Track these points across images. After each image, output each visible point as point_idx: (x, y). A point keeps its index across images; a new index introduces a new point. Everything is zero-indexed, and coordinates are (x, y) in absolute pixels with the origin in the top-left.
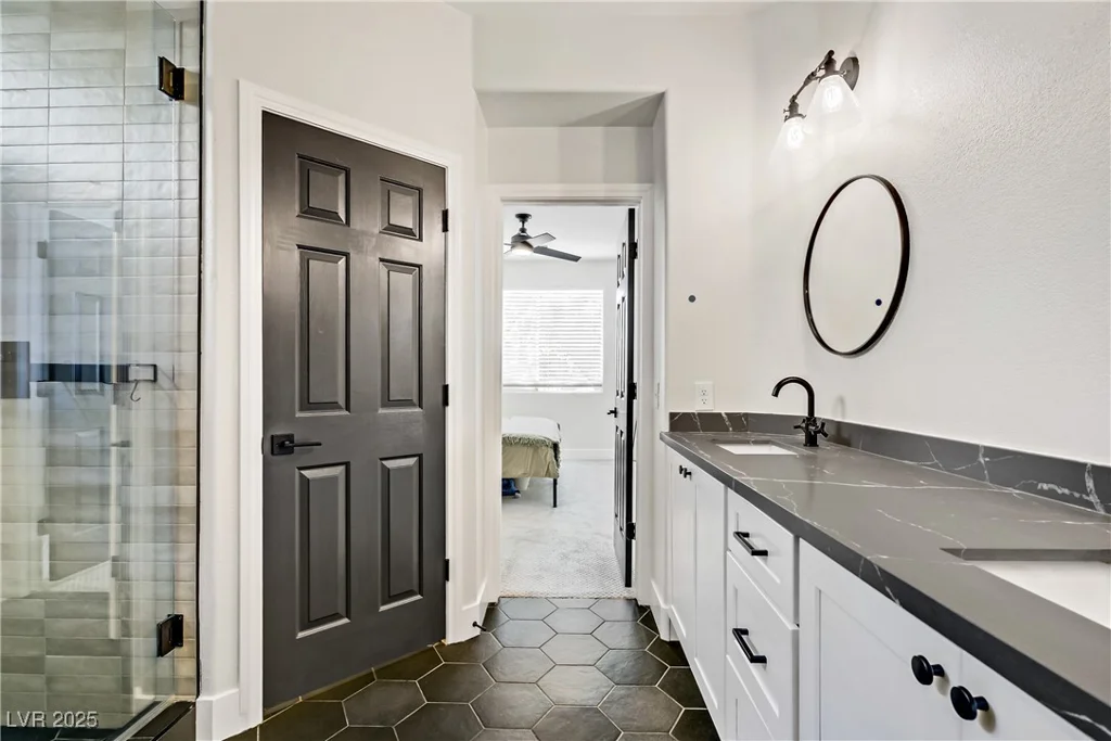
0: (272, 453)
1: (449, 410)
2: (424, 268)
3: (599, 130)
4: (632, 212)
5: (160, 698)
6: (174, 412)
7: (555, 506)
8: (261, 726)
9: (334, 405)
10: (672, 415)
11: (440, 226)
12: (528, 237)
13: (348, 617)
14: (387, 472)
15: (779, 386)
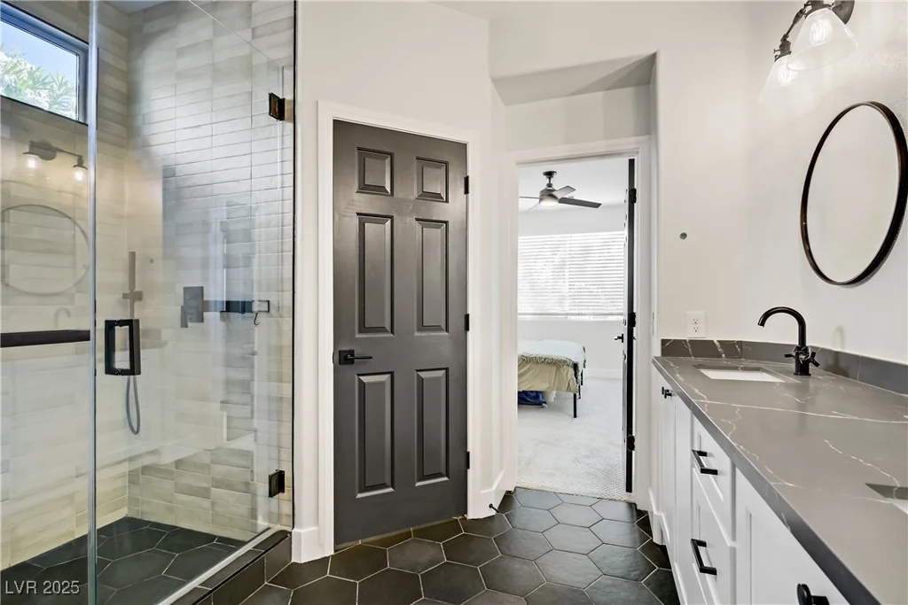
0: (340, 363)
1: (470, 333)
2: (450, 225)
3: (600, 95)
4: (632, 162)
5: (271, 525)
6: (280, 333)
7: (575, 416)
8: (332, 556)
9: (382, 330)
10: (664, 342)
11: (463, 189)
12: (554, 190)
13: (393, 486)
14: (421, 380)
15: (767, 315)
